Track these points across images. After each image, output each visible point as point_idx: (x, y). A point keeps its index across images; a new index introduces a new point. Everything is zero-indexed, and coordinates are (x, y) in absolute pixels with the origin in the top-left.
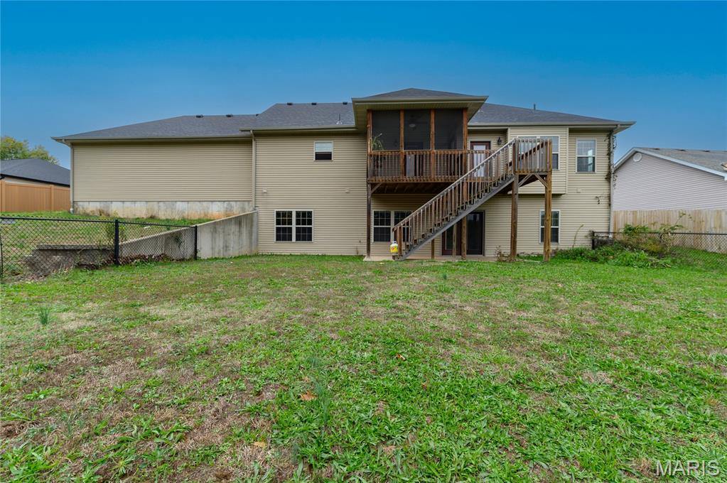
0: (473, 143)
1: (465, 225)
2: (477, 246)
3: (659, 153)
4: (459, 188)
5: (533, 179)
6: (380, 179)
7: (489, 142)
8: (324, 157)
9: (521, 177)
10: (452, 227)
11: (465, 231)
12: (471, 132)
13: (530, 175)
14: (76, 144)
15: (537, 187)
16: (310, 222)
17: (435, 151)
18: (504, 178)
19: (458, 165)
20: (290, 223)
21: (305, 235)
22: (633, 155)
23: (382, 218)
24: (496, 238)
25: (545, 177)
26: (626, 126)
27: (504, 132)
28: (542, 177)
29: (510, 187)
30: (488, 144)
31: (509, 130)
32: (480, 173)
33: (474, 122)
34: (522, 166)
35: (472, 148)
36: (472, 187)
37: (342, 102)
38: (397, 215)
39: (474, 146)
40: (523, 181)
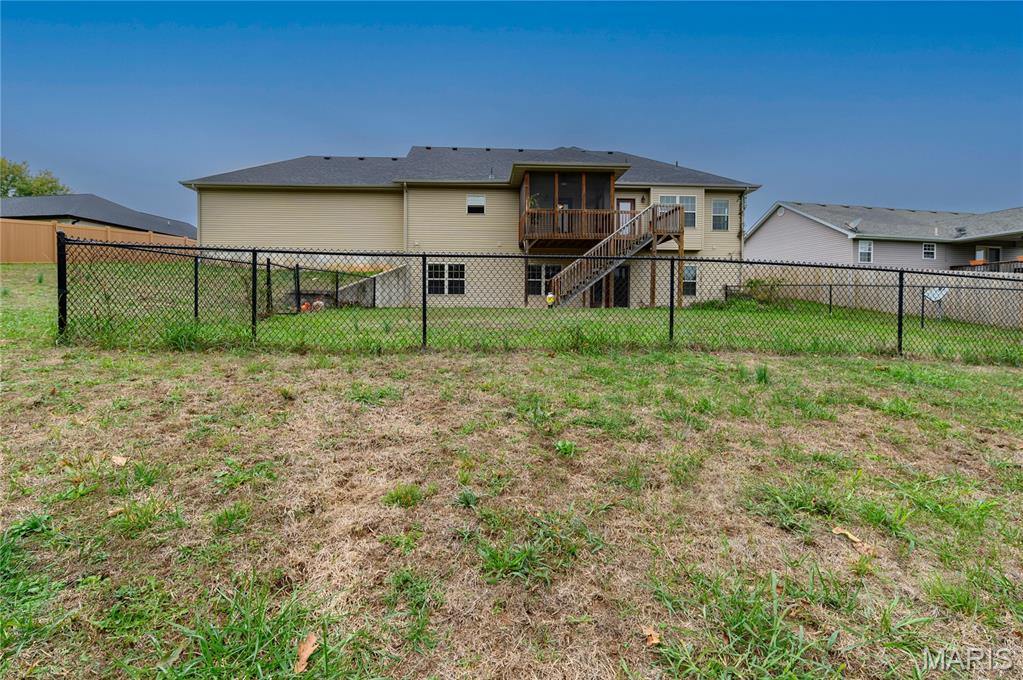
0: (619, 200)
1: (612, 278)
2: (622, 300)
3: (800, 210)
4: (607, 245)
5: (668, 238)
6: (537, 236)
7: (634, 200)
8: (476, 210)
9: (659, 237)
10: (601, 280)
11: (612, 283)
12: (618, 190)
13: (666, 235)
14: (205, 188)
15: (672, 245)
16: (462, 276)
17: (586, 211)
18: (645, 237)
19: (606, 224)
20: (443, 276)
21: (457, 288)
22: (776, 211)
23: (532, 272)
24: (639, 290)
25: (678, 237)
26: (754, 188)
27: (647, 191)
28: (676, 236)
29: (650, 245)
30: (633, 201)
31: (652, 189)
32: (626, 232)
33: (620, 182)
34: (660, 226)
35: (618, 205)
36: (618, 243)
37: (485, 147)
38: (547, 269)
39: (621, 204)
40: (661, 240)
